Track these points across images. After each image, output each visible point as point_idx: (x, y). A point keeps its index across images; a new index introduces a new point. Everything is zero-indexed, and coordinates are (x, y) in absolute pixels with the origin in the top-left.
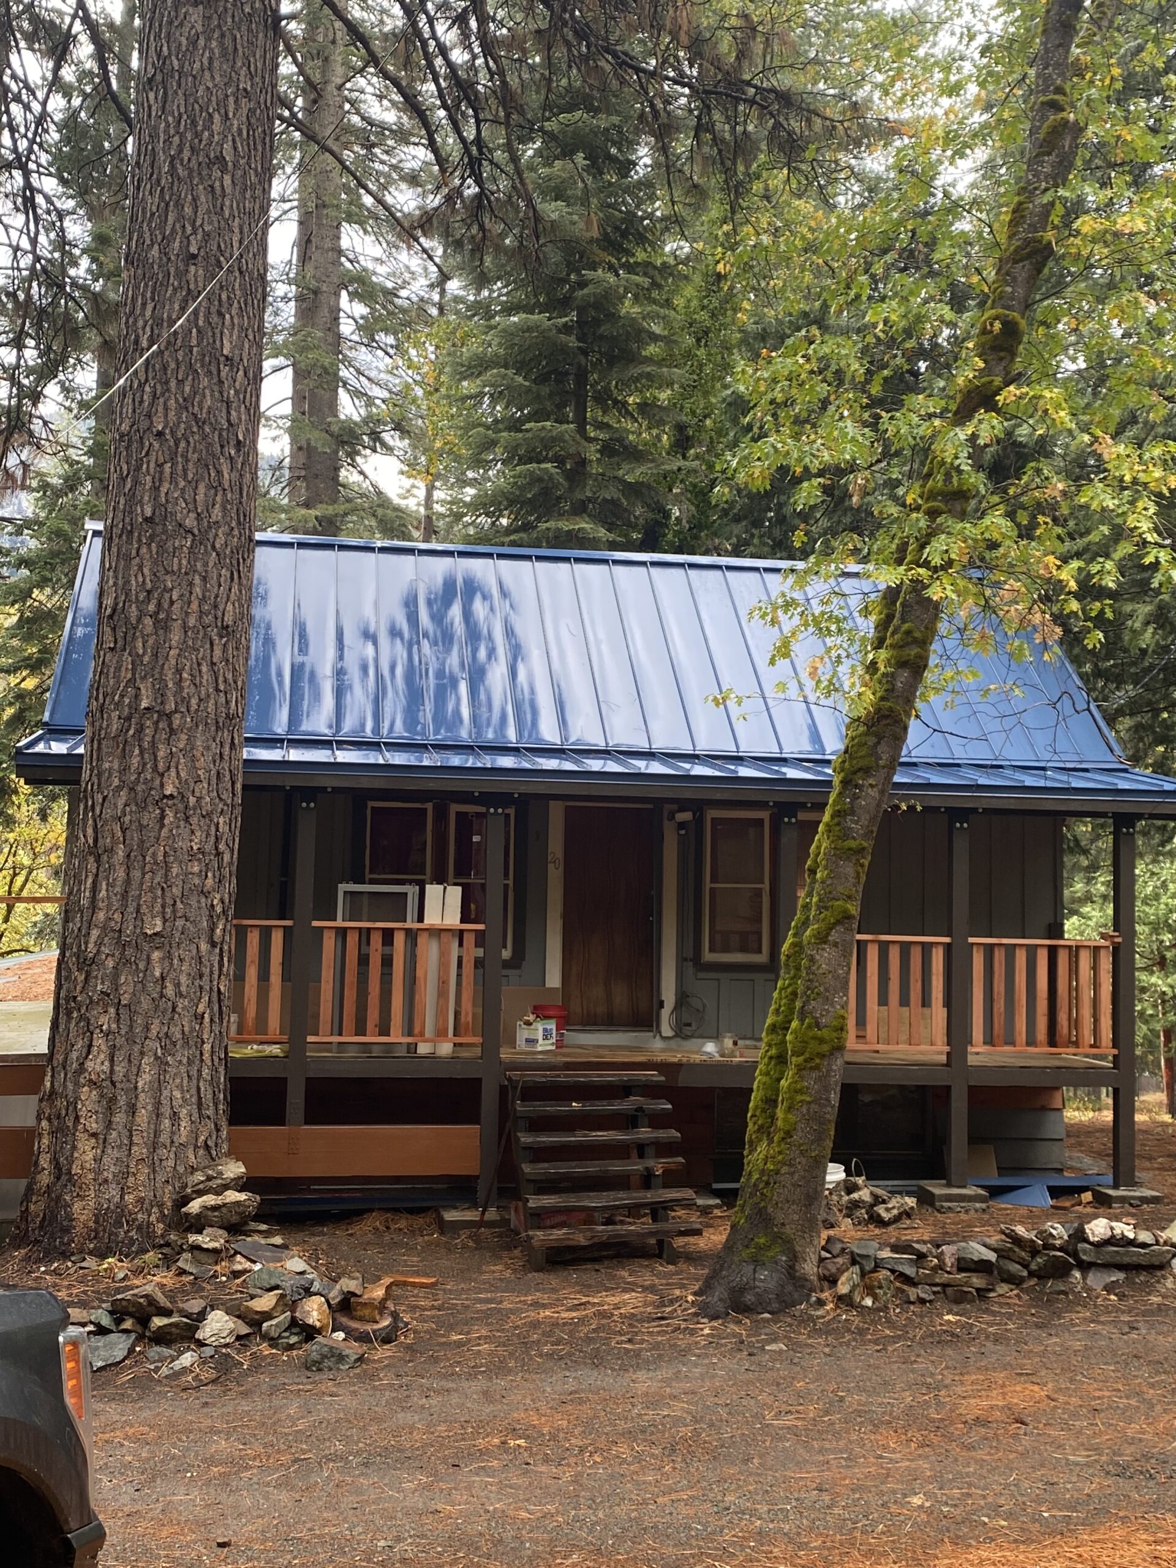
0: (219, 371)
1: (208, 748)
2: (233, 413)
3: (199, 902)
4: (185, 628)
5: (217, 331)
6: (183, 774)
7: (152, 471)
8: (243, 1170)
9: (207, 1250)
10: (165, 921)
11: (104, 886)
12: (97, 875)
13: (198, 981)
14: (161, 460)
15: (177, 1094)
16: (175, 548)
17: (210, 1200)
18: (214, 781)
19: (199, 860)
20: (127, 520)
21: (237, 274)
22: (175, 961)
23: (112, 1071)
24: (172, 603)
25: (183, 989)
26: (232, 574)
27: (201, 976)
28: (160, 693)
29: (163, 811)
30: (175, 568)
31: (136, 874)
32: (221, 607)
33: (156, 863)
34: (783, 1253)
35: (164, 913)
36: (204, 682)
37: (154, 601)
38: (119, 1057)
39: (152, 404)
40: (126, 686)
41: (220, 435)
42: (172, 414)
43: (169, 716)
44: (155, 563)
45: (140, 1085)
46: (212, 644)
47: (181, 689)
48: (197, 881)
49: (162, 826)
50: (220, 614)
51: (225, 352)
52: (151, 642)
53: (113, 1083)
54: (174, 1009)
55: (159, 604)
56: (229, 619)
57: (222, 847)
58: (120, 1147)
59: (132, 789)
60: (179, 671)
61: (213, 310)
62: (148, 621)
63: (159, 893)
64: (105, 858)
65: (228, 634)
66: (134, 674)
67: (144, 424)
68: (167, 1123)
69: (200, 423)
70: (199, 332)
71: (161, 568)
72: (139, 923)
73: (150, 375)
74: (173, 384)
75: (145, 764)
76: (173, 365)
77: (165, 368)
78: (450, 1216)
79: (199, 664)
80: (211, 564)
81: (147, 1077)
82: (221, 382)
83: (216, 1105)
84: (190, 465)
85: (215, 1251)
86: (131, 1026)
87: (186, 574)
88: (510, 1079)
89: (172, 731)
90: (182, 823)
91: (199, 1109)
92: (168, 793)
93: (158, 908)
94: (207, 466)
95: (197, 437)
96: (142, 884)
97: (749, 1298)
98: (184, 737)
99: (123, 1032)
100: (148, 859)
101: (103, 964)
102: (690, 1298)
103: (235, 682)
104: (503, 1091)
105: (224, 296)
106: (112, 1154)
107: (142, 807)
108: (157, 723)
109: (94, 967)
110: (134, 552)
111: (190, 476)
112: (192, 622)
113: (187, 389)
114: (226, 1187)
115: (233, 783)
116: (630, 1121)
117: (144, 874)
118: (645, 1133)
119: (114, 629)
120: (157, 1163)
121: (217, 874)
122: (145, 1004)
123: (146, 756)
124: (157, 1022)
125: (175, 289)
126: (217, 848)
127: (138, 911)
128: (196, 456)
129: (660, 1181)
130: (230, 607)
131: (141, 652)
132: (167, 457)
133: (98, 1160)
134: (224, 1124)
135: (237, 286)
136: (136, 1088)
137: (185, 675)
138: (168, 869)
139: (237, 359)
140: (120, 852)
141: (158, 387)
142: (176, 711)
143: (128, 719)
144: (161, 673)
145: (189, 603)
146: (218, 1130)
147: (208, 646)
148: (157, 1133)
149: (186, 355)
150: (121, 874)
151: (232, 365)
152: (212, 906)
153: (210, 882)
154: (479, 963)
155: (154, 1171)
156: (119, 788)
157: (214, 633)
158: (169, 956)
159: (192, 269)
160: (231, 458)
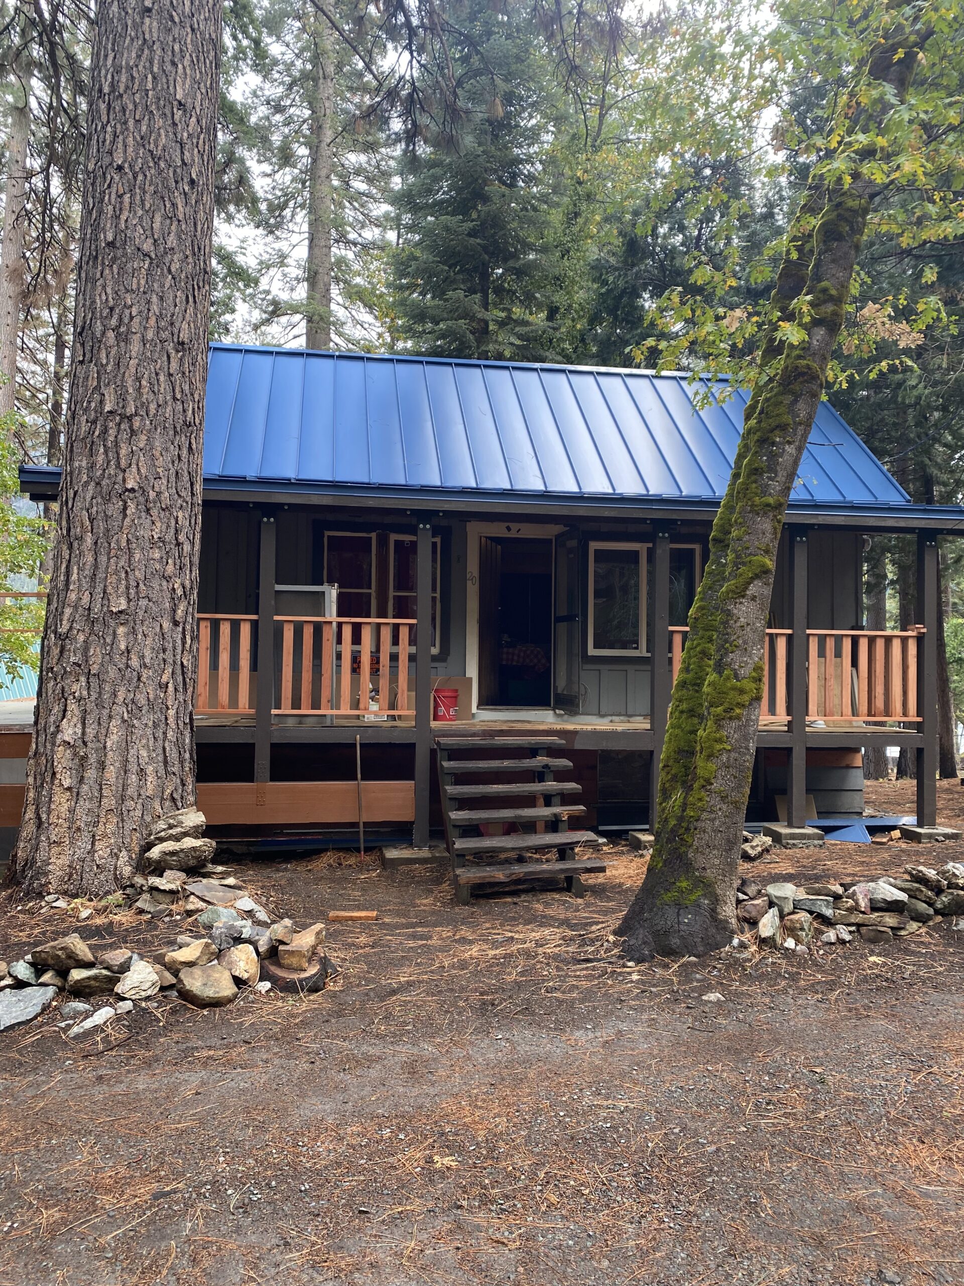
0: (173, 114)
1: (167, 450)
2: (186, 153)
3: (161, 585)
4: (144, 341)
5: (171, 79)
6: (143, 471)
7: (113, 201)
8: (203, 818)
9: (164, 891)
10: (129, 600)
11: (75, 571)
12: (69, 561)
13: (161, 655)
14: (121, 191)
15: (144, 753)
16: (134, 270)
17: (169, 846)
18: (173, 479)
19: (160, 547)
20: (93, 247)
21: (189, 30)
22: (140, 637)
23: (84, 733)
24: (132, 318)
25: (147, 660)
26: (187, 297)
27: (164, 651)
28: (122, 398)
29: (125, 503)
30: (134, 287)
31: (103, 559)
32: (177, 325)
33: (120, 549)
34: (705, 896)
35: (128, 594)
36: (162, 391)
37: (116, 317)
38: (90, 720)
39: (113, 142)
40: (92, 393)
41: (175, 172)
42: (130, 150)
43: (130, 418)
44: (117, 282)
45: (109, 744)
46: (169, 357)
47: (141, 394)
48: (158, 566)
49: (125, 516)
50: (176, 331)
51: (178, 97)
52: (114, 351)
53: (85, 743)
54: (139, 679)
55: (120, 319)
56: (184, 336)
57: (181, 538)
58: (91, 799)
59: (98, 484)
60: (138, 380)
61: (167, 59)
62: (111, 334)
63: (123, 575)
64: (76, 545)
65: (184, 350)
66: (99, 382)
67: (107, 160)
68: (134, 778)
69: (156, 159)
70: (154, 78)
71: (122, 288)
72: (106, 602)
73: (111, 117)
74: (131, 123)
75: (109, 462)
76: (131, 106)
77: (124, 110)
78: (392, 854)
79: (157, 374)
80: (167, 285)
81: (115, 738)
82: (174, 124)
83: (182, 762)
84: (148, 196)
85: (172, 892)
86: (100, 693)
87: (144, 293)
88: (438, 743)
89: (133, 432)
90: (143, 514)
91: (166, 766)
92: (129, 486)
93: (122, 588)
94: (162, 198)
95: (153, 171)
96: (107, 567)
97: (675, 941)
98: (144, 437)
99: (93, 698)
100: (113, 545)
101: (75, 639)
102: (612, 938)
103: (192, 395)
104: (433, 752)
105: (177, 47)
106: (84, 805)
107: (108, 500)
108: (119, 424)
109: (67, 641)
110: (98, 275)
111: (147, 206)
112: (150, 335)
113: (144, 128)
114: (185, 834)
115: (192, 484)
116: (539, 776)
117: (109, 559)
118: (551, 785)
119: (83, 345)
120: (125, 813)
121: (178, 562)
122: (112, 673)
123: (110, 454)
124: (123, 689)
125: (132, 40)
126: (176, 539)
127: (105, 592)
128: (152, 188)
129: (566, 825)
130: (185, 326)
131: (104, 362)
132: (127, 189)
133: (72, 811)
134: (190, 780)
135: (189, 41)
136: (105, 747)
137: (144, 383)
138: (131, 556)
139: (189, 106)
140: (89, 539)
141: (118, 126)
142: (136, 414)
143: (94, 422)
144: (122, 381)
145: (148, 318)
146: (184, 785)
147: (165, 358)
148: (125, 787)
149: (142, 98)
150: (89, 559)
151: (185, 111)
152: (174, 589)
153: (170, 568)
154: (412, 658)
155: (123, 821)
156: (87, 484)
157: (170, 347)
158: (134, 632)
159: (147, 20)
160: (185, 194)
